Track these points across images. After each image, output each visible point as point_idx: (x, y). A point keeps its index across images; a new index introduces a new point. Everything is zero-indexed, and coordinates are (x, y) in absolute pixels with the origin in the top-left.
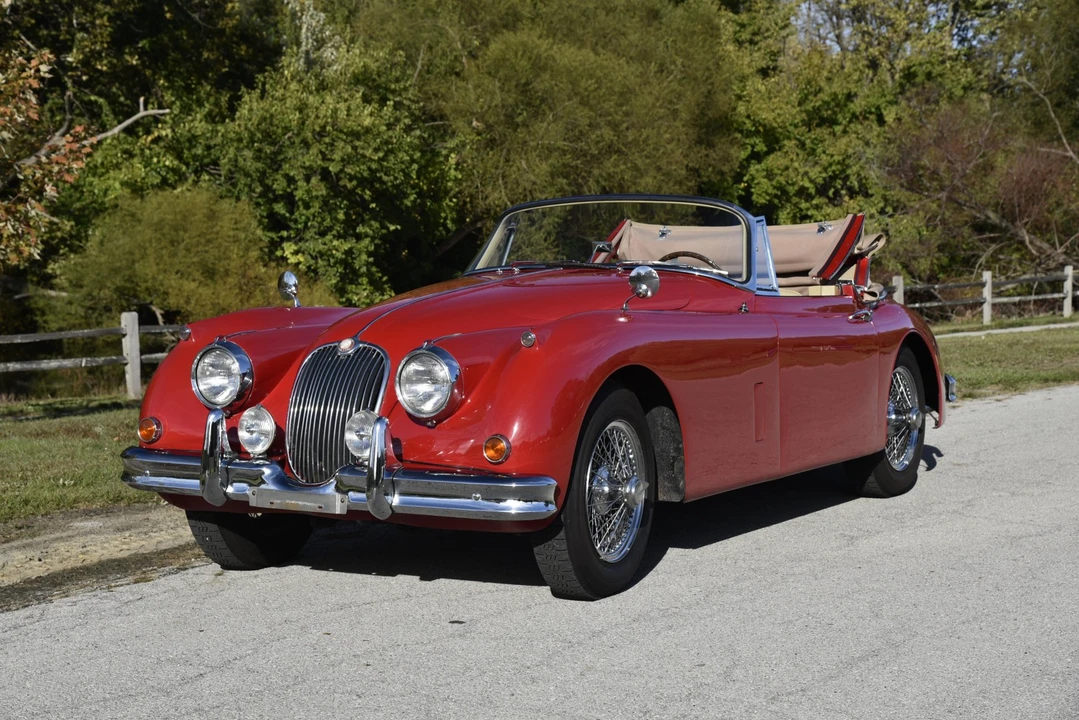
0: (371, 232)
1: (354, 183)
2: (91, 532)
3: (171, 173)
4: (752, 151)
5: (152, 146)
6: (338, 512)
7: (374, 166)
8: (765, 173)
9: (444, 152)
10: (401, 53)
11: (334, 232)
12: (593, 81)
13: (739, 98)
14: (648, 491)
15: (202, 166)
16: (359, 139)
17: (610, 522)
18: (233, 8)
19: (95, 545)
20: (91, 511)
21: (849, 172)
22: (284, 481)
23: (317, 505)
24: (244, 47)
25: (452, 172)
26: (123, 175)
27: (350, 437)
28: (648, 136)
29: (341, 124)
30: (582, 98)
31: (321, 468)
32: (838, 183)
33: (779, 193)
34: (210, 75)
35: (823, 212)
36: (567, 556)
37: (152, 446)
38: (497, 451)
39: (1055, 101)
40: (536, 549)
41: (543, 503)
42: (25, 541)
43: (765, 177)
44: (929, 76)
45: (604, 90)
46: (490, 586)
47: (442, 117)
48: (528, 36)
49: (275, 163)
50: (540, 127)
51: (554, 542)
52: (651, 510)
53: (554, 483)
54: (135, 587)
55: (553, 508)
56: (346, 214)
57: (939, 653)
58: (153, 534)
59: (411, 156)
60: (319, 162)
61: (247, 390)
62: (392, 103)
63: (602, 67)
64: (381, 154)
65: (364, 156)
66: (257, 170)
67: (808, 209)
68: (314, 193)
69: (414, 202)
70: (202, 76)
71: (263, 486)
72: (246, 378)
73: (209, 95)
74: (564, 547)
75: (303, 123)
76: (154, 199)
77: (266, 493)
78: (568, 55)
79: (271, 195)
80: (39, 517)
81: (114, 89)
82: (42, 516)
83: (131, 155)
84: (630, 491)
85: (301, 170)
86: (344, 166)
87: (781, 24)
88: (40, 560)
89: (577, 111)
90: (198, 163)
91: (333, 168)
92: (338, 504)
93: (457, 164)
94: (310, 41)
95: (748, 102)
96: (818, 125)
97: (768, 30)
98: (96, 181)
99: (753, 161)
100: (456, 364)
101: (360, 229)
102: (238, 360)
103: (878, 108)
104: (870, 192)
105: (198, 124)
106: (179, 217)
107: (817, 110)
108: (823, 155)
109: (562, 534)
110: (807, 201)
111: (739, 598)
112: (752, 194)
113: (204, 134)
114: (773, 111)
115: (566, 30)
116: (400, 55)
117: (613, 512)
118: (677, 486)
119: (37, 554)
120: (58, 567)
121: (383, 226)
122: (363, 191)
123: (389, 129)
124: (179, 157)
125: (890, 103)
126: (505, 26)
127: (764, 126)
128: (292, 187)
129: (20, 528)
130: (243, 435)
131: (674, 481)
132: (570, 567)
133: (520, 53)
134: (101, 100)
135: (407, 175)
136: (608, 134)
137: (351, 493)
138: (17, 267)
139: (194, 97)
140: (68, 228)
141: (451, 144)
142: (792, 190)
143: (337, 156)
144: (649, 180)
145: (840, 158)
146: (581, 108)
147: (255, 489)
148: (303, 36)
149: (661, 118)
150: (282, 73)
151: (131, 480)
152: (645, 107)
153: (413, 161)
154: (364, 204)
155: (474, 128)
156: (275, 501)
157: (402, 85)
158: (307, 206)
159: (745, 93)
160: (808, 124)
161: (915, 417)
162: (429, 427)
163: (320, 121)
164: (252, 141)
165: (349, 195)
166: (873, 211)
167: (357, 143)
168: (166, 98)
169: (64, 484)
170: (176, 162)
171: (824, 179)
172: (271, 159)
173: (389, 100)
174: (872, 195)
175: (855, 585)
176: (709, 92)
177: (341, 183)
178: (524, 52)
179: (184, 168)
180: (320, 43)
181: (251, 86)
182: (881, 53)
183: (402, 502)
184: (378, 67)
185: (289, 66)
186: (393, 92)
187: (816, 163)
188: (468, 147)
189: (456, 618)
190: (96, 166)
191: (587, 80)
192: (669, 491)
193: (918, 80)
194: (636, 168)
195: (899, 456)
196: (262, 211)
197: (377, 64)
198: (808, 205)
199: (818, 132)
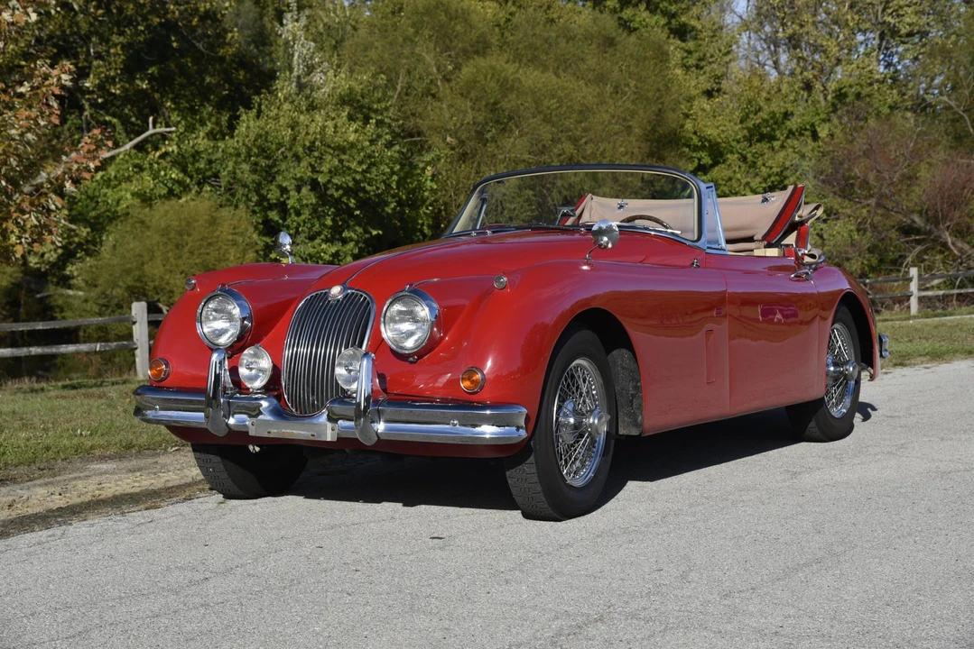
0: (355, 237)
1: (341, 192)
2: (106, 473)
3: (177, 185)
4: (699, 164)
5: (160, 161)
6: (329, 439)
7: (358, 177)
9: (421, 165)
10: (383, 76)
11: (323, 237)
12: (555, 100)
13: (687, 116)
14: (610, 423)
15: (204, 178)
16: (345, 154)
17: (575, 450)
18: (233, 37)
19: (110, 483)
20: (105, 457)
21: (786, 182)
22: (280, 413)
23: (310, 433)
24: (242, 73)
25: (429, 183)
26: (134, 187)
27: (340, 371)
28: (605, 150)
29: (328, 140)
30: (545, 116)
31: (313, 401)
34: (212, 97)
36: (537, 479)
37: (161, 384)
38: (473, 382)
40: (508, 473)
41: (515, 428)
42: (46, 480)
44: (858, 96)
45: (564, 109)
46: (466, 510)
47: (419, 134)
48: (497, 61)
49: (269, 175)
50: (508, 142)
51: (524, 467)
52: (613, 442)
53: (525, 411)
54: (146, 513)
55: (523, 433)
56: (333, 220)
57: (877, 560)
58: (162, 475)
59: (392, 169)
60: (309, 174)
61: (246, 333)
62: (374, 121)
63: (564, 89)
64: (364, 167)
65: (349, 168)
66: (253, 181)
68: (305, 202)
69: (394, 209)
70: (205, 99)
71: (261, 417)
72: (245, 322)
73: (211, 115)
74: (534, 470)
75: (295, 139)
76: (161, 207)
77: (264, 423)
78: (532, 77)
79: (265, 204)
80: (60, 461)
81: (126, 111)
82: (62, 460)
83: (141, 169)
84: (594, 422)
85: (293, 181)
86: (331, 177)
87: (724, 51)
88: (60, 494)
89: (541, 127)
90: (200, 176)
91: (321, 179)
92: (329, 432)
93: (433, 176)
94: (301, 67)
95: (695, 119)
96: (759, 141)
97: (712, 56)
98: (109, 192)
99: (700, 173)
100: (435, 305)
101: (346, 234)
102: (239, 305)
103: (813, 125)
105: (200, 141)
106: (183, 223)
107: (757, 127)
108: (763, 168)
109: (532, 459)
111: (693, 519)
113: (206, 150)
114: (718, 128)
115: (531, 56)
116: (382, 79)
117: (578, 442)
118: (636, 421)
119: (58, 490)
120: (76, 500)
121: (366, 231)
122: (348, 199)
123: (371, 145)
124: (184, 170)
125: (823, 121)
126: (477, 52)
127: (710, 141)
128: (285, 196)
129: (42, 470)
130: (243, 371)
131: (633, 416)
132: (539, 489)
133: (489, 76)
134: (115, 120)
135: (388, 186)
136: (569, 148)
137: (340, 422)
138: (39, 269)
139: (198, 117)
140: (85, 234)
141: (428, 158)
143: (325, 168)
145: (779, 170)
146: (544, 124)
147: (254, 420)
148: (295, 62)
149: (616, 134)
150: (276, 95)
151: (143, 415)
152: (602, 124)
153: (393, 173)
154: (349, 211)
155: (448, 144)
156: (272, 431)
157: (383, 105)
158: (298, 214)
159: (692, 112)
160: (749, 139)
161: (851, 369)
162: (411, 363)
163: (310, 137)
164: (249, 155)
165: (336, 203)
167: (343, 157)
168: (172, 119)
169: (81, 434)
170: (181, 175)
171: (764, 189)
172: (267, 172)
173: (372, 118)
175: (799, 509)
176: (660, 110)
177: (329, 192)
178: (493, 74)
179: (188, 180)
180: (310, 69)
181: (248, 107)
182: (815, 76)
183: (387, 429)
184: (362, 89)
185: (282, 89)
186: (376, 111)
187: (757, 175)
188: (443, 161)
189: (436, 535)
190: (109, 179)
191: (549, 101)
192: (628, 426)
193: (849, 100)
195: (837, 405)
196: (258, 218)
197: (361, 87)
199: (758, 147)
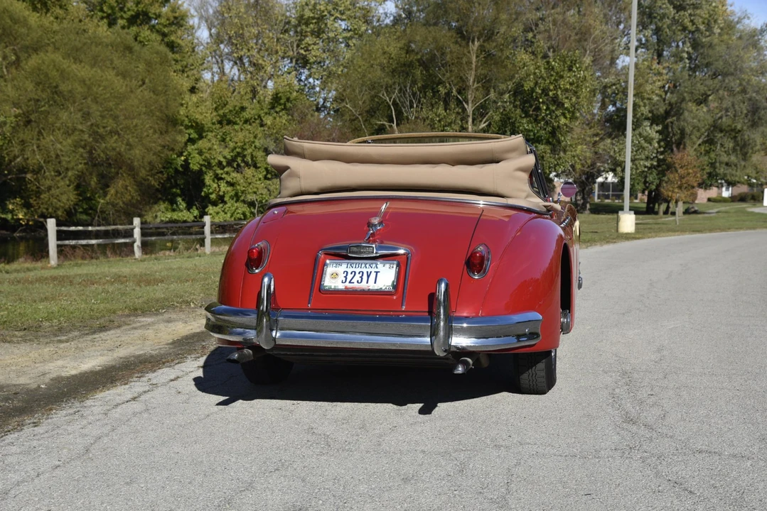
4: (189, 138)
8: (197, 151)
13: (182, 105)
21: (246, 153)
28: (136, 124)
32: (239, 160)
33: (206, 164)
35: (231, 176)
39: (364, 119)
43: (198, 153)
44: (288, 100)
45: (108, 95)
63: (107, 80)
67: (222, 174)
87: (200, 62)
89: (91, 106)
95: (187, 107)
96: (228, 124)
97: (193, 65)
99: (189, 144)
103: (259, 116)
104: (258, 165)
107: (225, 115)
108: (230, 142)
110: (221, 169)
112: (189, 163)
114: (202, 114)
125: (266, 113)
127: (197, 123)
133: (51, 67)
136: (111, 122)
142: (214, 162)
144: (137, 152)
145: (242, 144)
146: (93, 105)
152: (134, 106)
155: (13, 113)
159: (184, 102)
160: (220, 122)
166: (261, 176)
171: (232, 156)
174: (259, 167)
178: (54, 66)
182: (258, 85)
187: (226, 147)
188: (9, 125)
191: (97, 88)
193: (282, 101)
194: (128, 144)
198: (222, 171)
199: (227, 128)
